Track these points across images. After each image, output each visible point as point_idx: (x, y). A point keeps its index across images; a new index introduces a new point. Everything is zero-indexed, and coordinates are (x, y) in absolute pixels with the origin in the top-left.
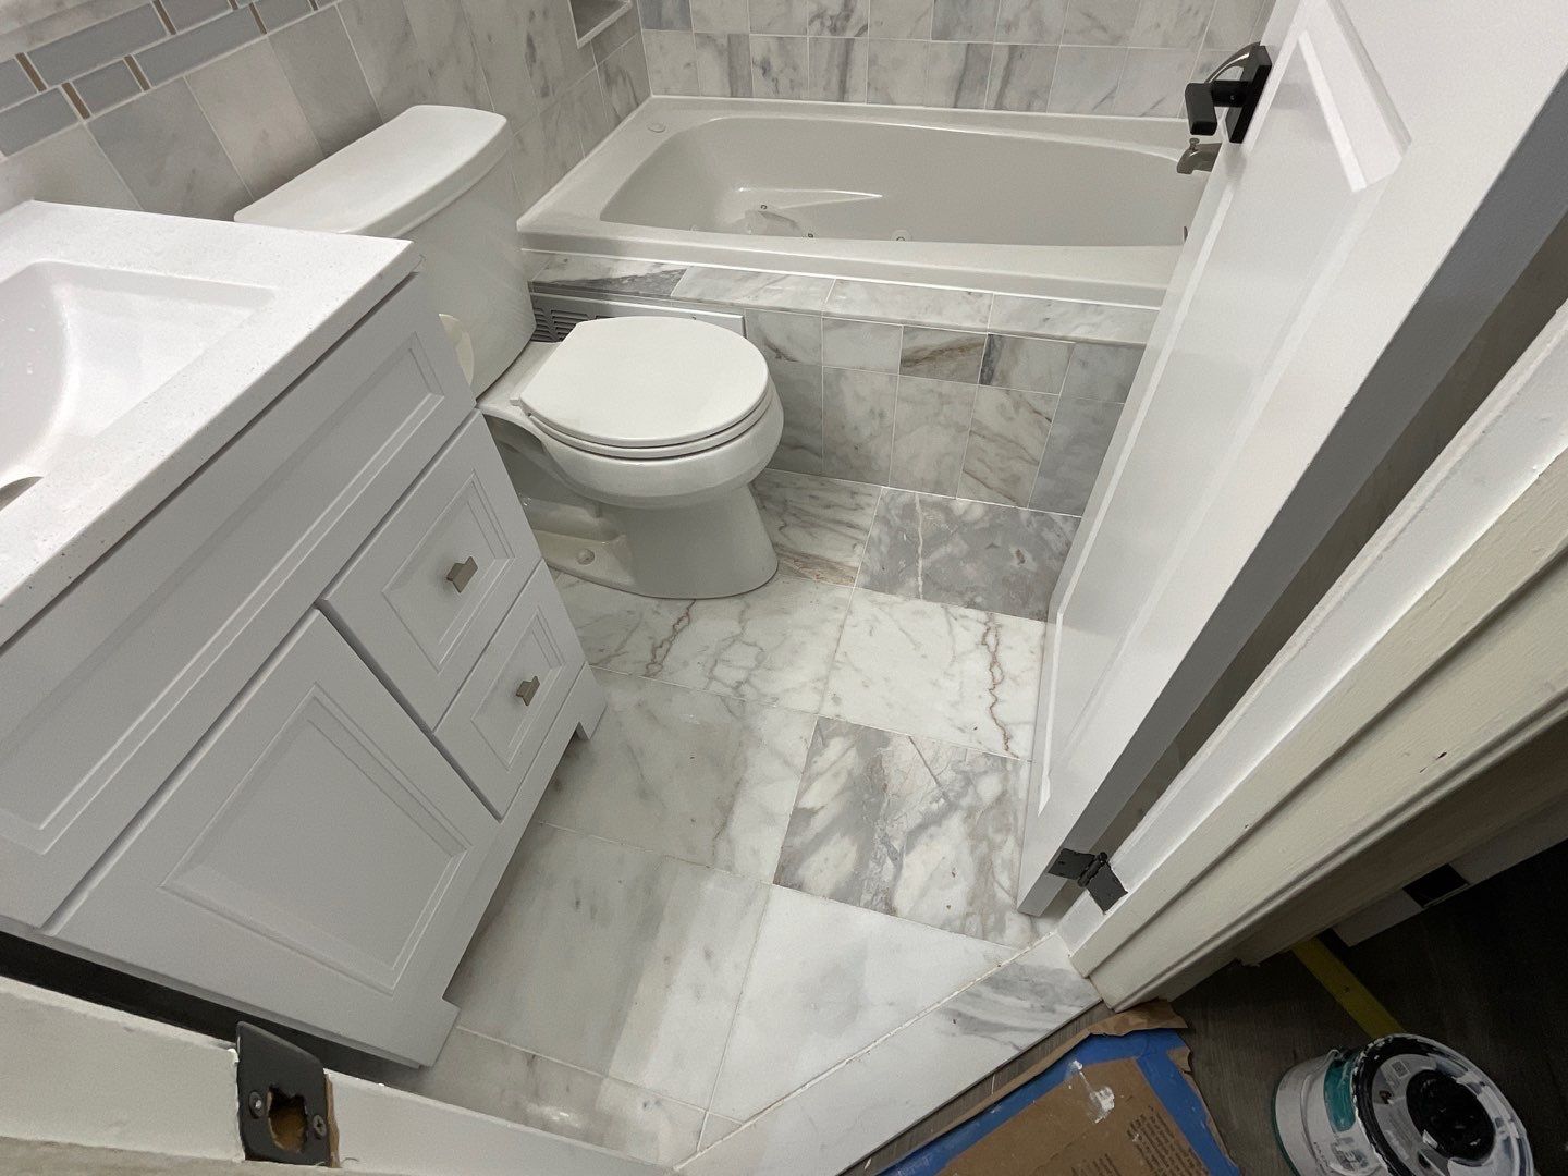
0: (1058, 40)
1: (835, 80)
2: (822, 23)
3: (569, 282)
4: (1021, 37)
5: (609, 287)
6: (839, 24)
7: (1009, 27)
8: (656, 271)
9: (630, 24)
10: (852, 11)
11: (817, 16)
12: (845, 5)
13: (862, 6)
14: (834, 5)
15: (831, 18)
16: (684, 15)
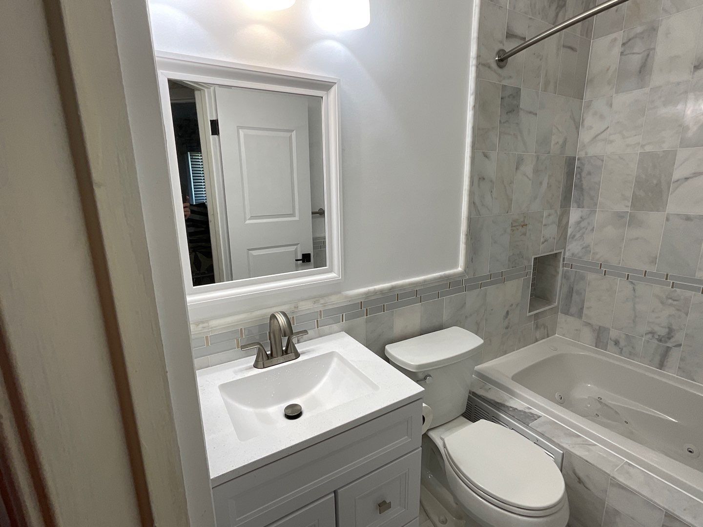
2: (653, 336)
3: (487, 398)
5: (503, 408)
6: (663, 339)
8: (527, 411)
9: (555, 311)
10: (673, 337)
11: (650, 333)
12: (669, 333)
13: (679, 337)
14: (663, 332)
15: (659, 336)
16: (580, 314)
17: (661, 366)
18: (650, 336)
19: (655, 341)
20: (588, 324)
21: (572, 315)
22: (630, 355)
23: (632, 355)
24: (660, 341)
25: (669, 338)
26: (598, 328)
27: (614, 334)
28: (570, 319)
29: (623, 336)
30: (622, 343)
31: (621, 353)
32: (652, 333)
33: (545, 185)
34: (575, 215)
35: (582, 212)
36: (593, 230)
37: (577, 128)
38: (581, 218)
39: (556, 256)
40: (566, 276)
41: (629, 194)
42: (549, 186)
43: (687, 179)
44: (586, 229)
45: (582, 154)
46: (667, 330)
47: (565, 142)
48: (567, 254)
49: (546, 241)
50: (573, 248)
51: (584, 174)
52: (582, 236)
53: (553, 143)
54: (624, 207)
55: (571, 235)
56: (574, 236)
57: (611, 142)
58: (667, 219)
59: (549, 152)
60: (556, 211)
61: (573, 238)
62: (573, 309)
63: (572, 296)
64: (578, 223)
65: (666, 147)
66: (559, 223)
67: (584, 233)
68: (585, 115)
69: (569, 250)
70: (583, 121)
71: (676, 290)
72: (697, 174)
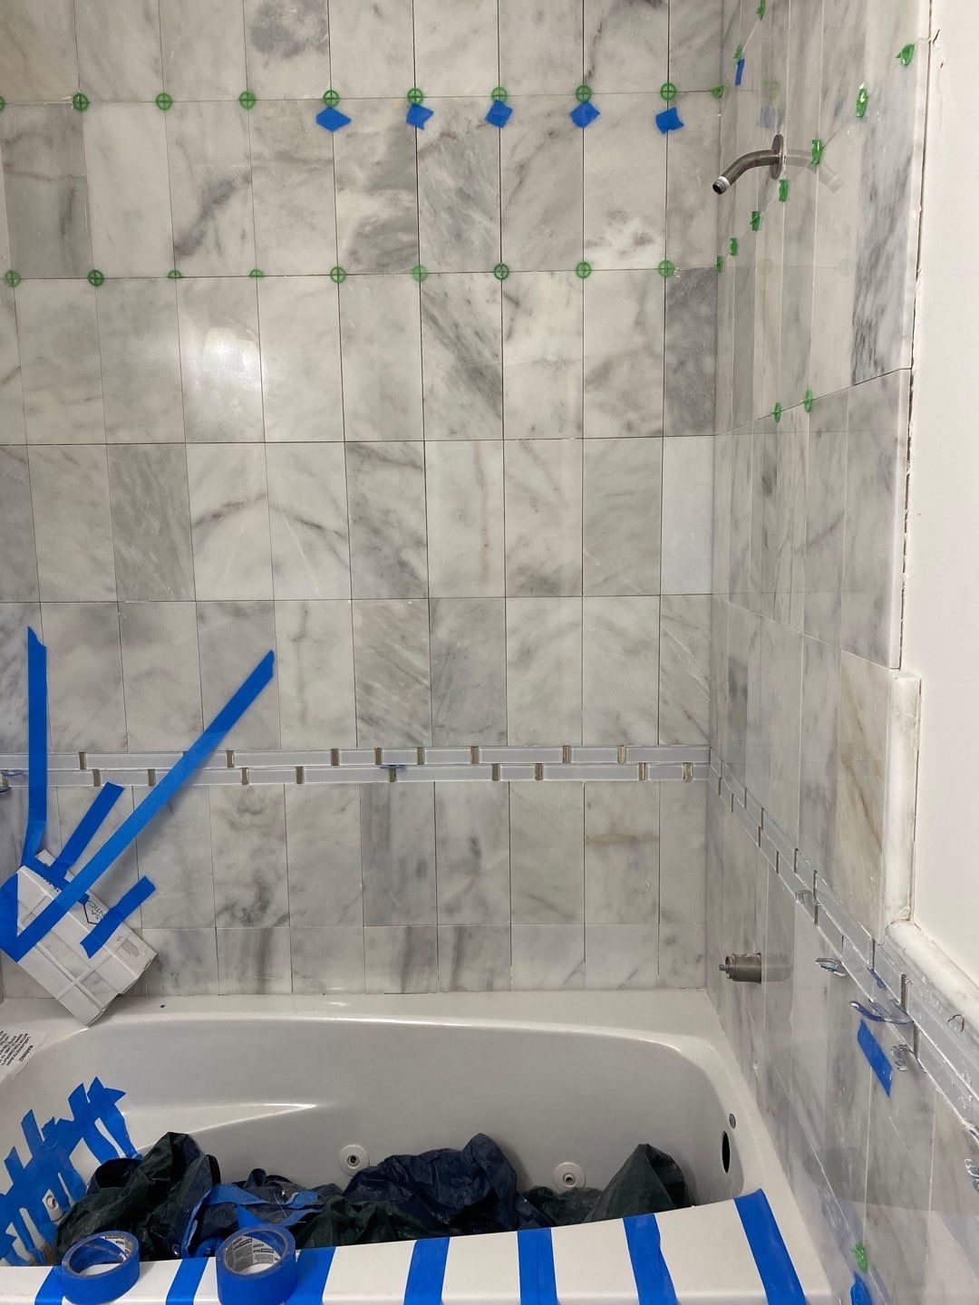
0: (509, 920)
1: (251, 973)
2: (233, 915)
4: (467, 917)
6: (252, 915)
7: (451, 909)
10: (269, 902)
11: (226, 909)
12: (260, 897)
13: (281, 897)
14: (247, 897)
15: (242, 909)
17: (262, 986)
18: (228, 914)
19: (239, 928)
22: (197, 984)
23: (201, 982)
24: (248, 920)
29: (172, 938)
30: (176, 957)
32: (229, 908)
35: (1, 612)
38: (3, 629)
41: (105, 554)
44: (22, 661)
46: (255, 890)
50: (0, 723)
52: (14, 685)
54: (100, 589)
57: (35, 410)
58: (198, 616)
65: (160, 433)
67: (18, 675)
71: (252, 789)
72: (234, 507)
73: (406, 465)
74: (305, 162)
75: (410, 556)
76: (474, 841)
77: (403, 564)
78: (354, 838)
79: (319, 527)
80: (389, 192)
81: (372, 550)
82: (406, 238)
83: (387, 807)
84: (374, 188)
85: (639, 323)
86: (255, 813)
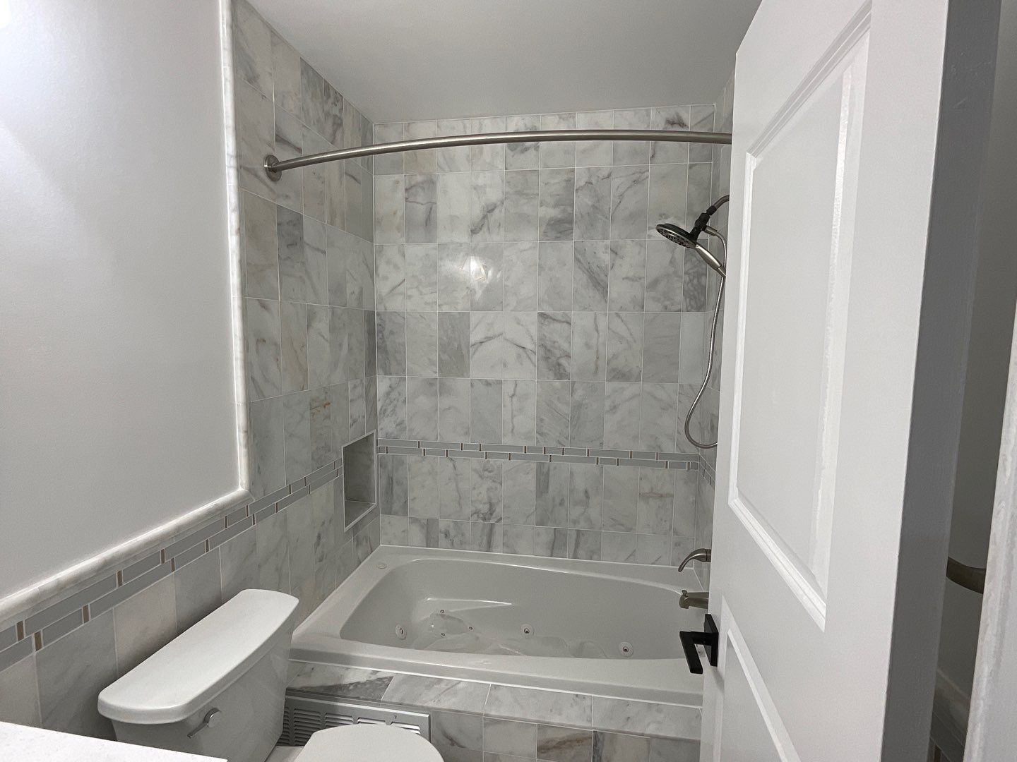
0: (600, 528)
1: (485, 542)
2: (478, 516)
4: (582, 526)
5: (340, 693)
6: (487, 517)
7: (575, 522)
9: (374, 514)
10: (494, 512)
11: (475, 513)
12: (490, 509)
13: (499, 510)
14: (485, 508)
15: (483, 514)
16: (404, 510)
17: (489, 548)
18: (476, 515)
19: (481, 521)
20: (415, 520)
21: (396, 513)
22: (461, 544)
23: (462, 544)
24: (484, 519)
25: (491, 514)
26: (425, 522)
27: (443, 524)
28: (393, 519)
29: (452, 524)
30: (452, 533)
31: (452, 546)
32: (477, 512)
33: (345, 347)
34: (382, 384)
35: (390, 379)
36: (404, 402)
37: (372, 276)
38: (390, 387)
39: (367, 440)
40: (382, 465)
41: (435, 357)
42: (350, 349)
43: (481, 343)
44: (398, 401)
45: (380, 308)
46: (488, 506)
47: (361, 293)
48: (381, 436)
49: (354, 422)
50: (386, 426)
51: (386, 333)
52: (394, 410)
53: (348, 292)
54: (432, 373)
55: (381, 409)
56: (385, 410)
57: (410, 297)
58: (472, 385)
59: (345, 305)
60: (362, 381)
61: (384, 413)
62: (397, 506)
63: (392, 489)
64: (388, 394)
65: (460, 308)
66: (367, 396)
67: (396, 406)
68: (378, 262)
69: (381, 429)
70: (377, 268)
71: (489, 461)
72: (489, 339)
73: (564, 322)
74: (527, 195)
75: (563, 361)
76: (586, 492)
77: (559, 365)
78: (532, 486)
79: (524, 348)
80: (562, 207)
81: (547, 359)
82: (567, 225)
83: (548, 473)
84: (556, 205)
85: (672, 262)
86: (490, 472)
